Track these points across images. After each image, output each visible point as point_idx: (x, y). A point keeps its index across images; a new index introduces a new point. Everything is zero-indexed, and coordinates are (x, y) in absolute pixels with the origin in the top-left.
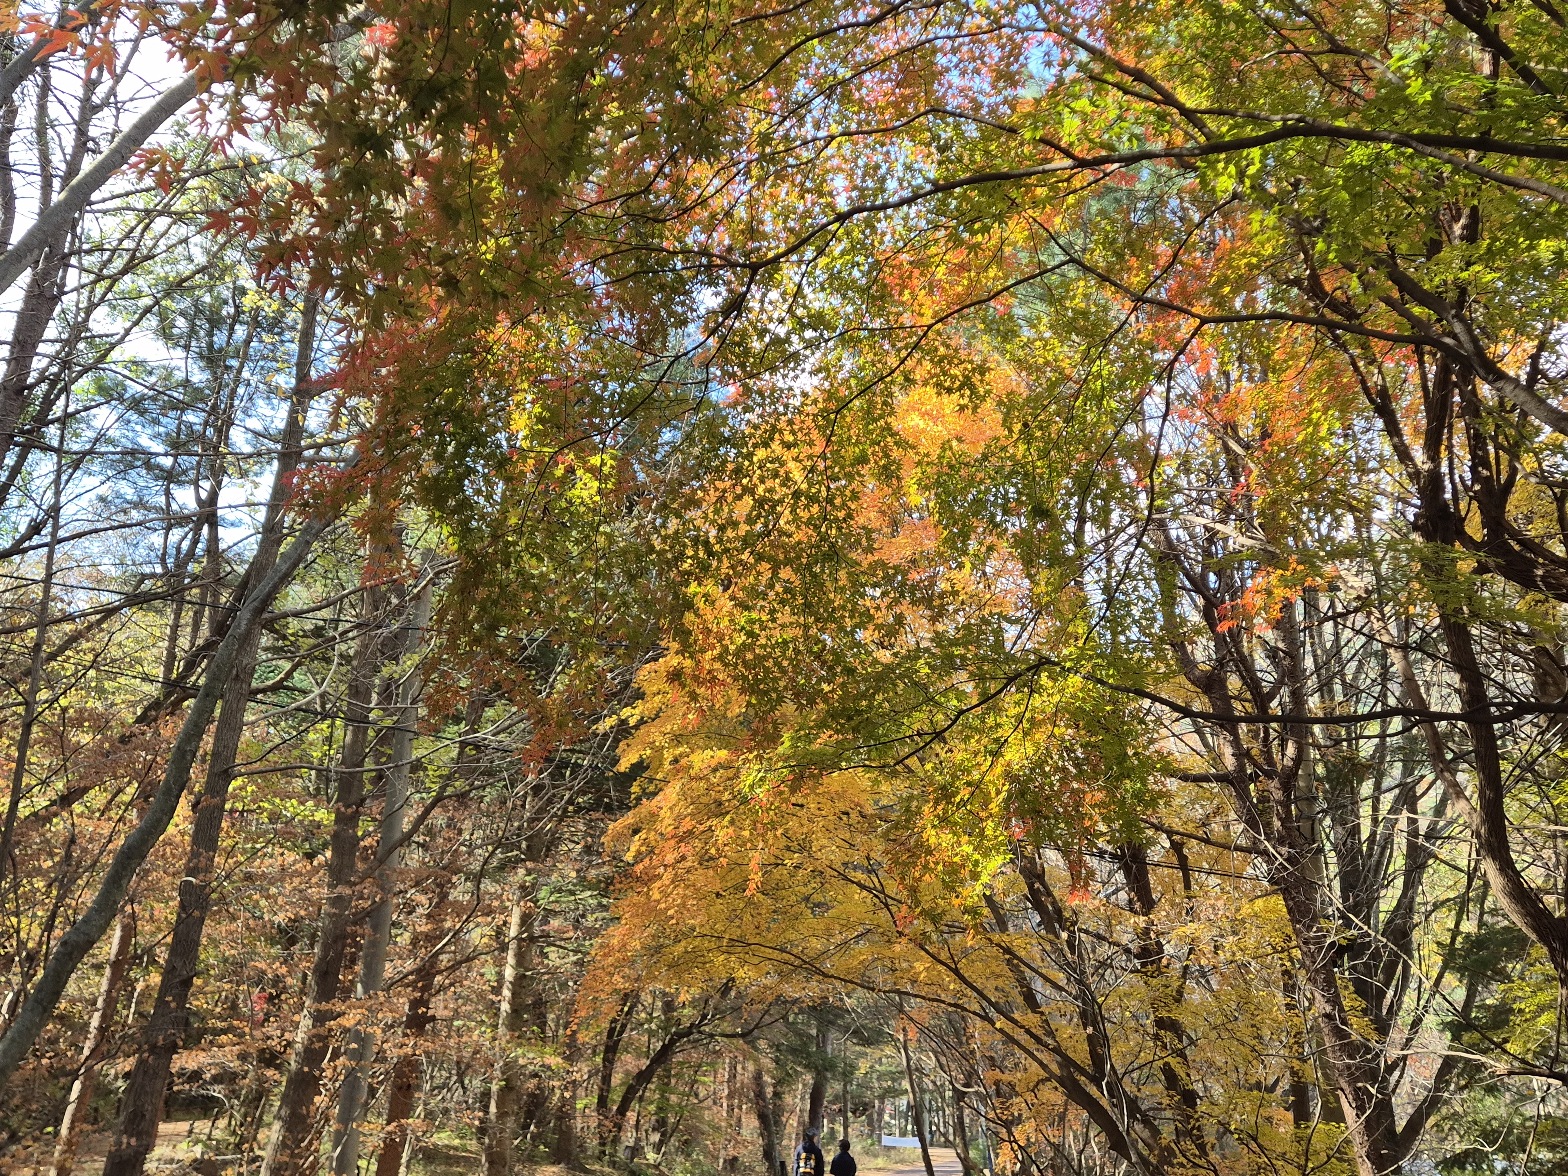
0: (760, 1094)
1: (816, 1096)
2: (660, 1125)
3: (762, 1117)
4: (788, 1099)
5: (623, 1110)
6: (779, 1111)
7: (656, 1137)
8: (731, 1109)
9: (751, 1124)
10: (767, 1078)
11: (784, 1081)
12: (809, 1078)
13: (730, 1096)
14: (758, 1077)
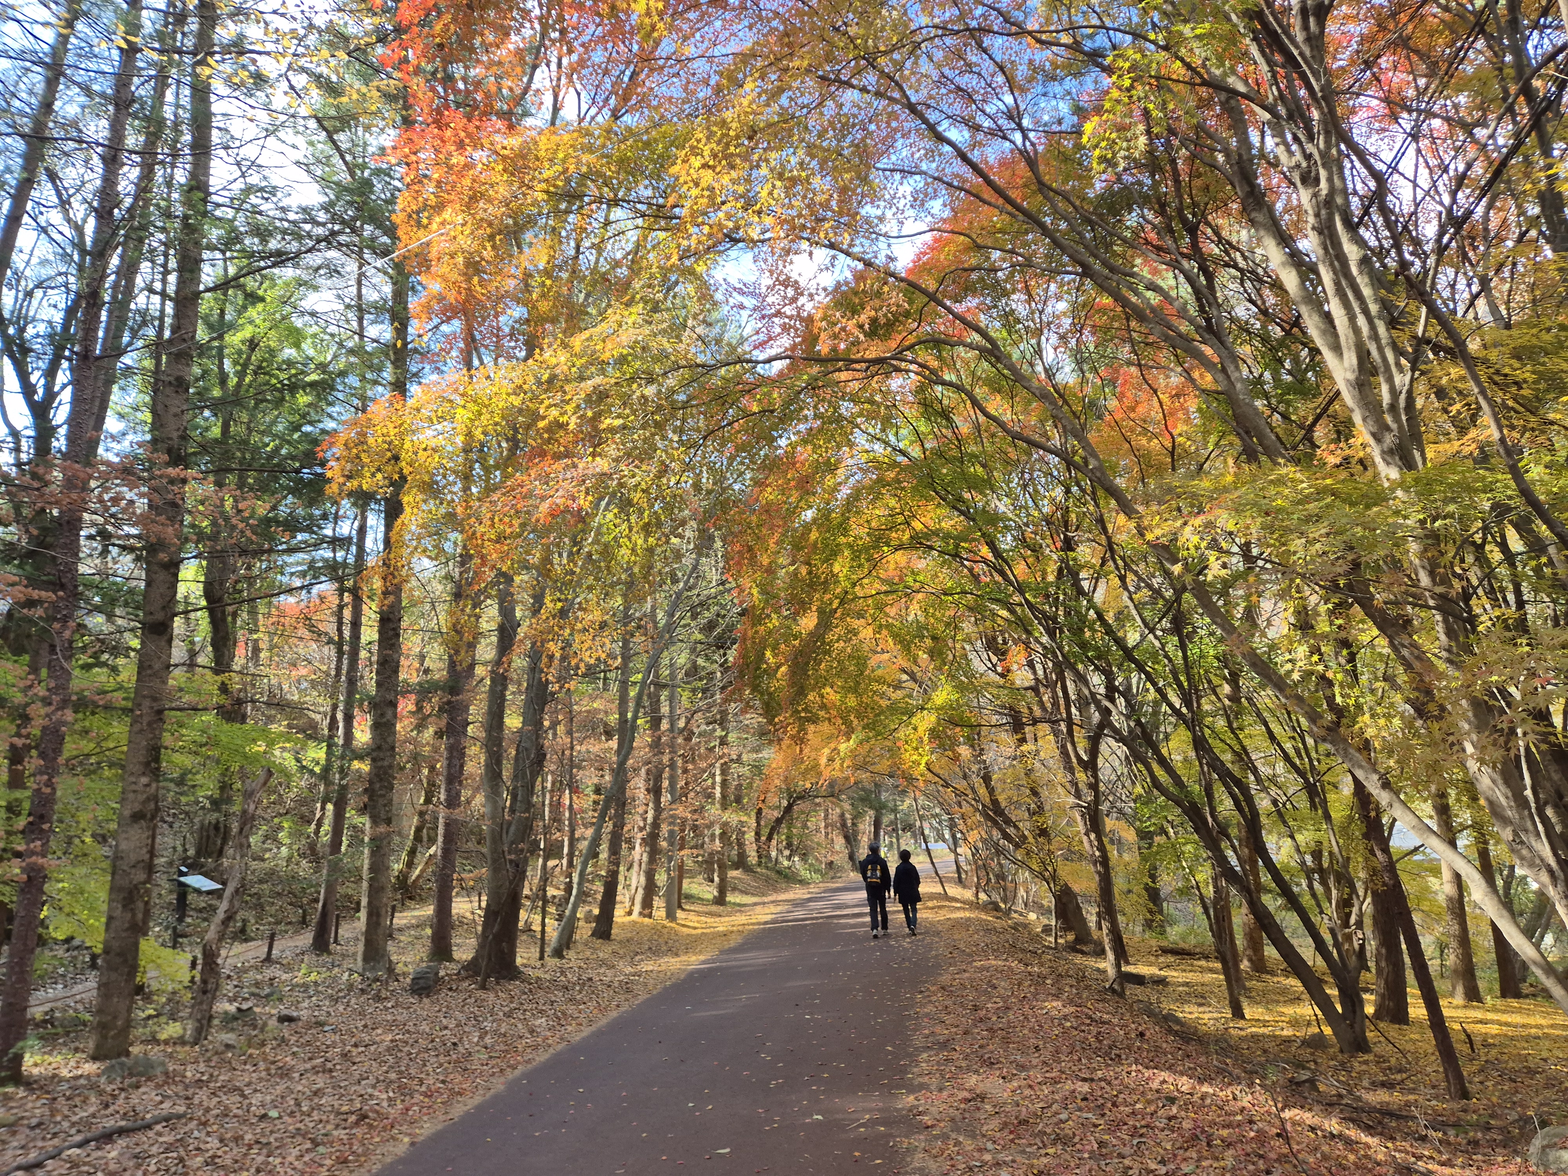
0: (844, 825)
1: (877, 824)
2: (789, 846)
3: (846, 837)
4: (861, 827)
5: (770, 838)
6: (856, 833)
7: (787, 853)
8: (827, 834)
9: (839, 842)
10: (848, 816)
11: (857, 816)
12: (872, 813)
13: (826, 827)
14: (842, 815)
